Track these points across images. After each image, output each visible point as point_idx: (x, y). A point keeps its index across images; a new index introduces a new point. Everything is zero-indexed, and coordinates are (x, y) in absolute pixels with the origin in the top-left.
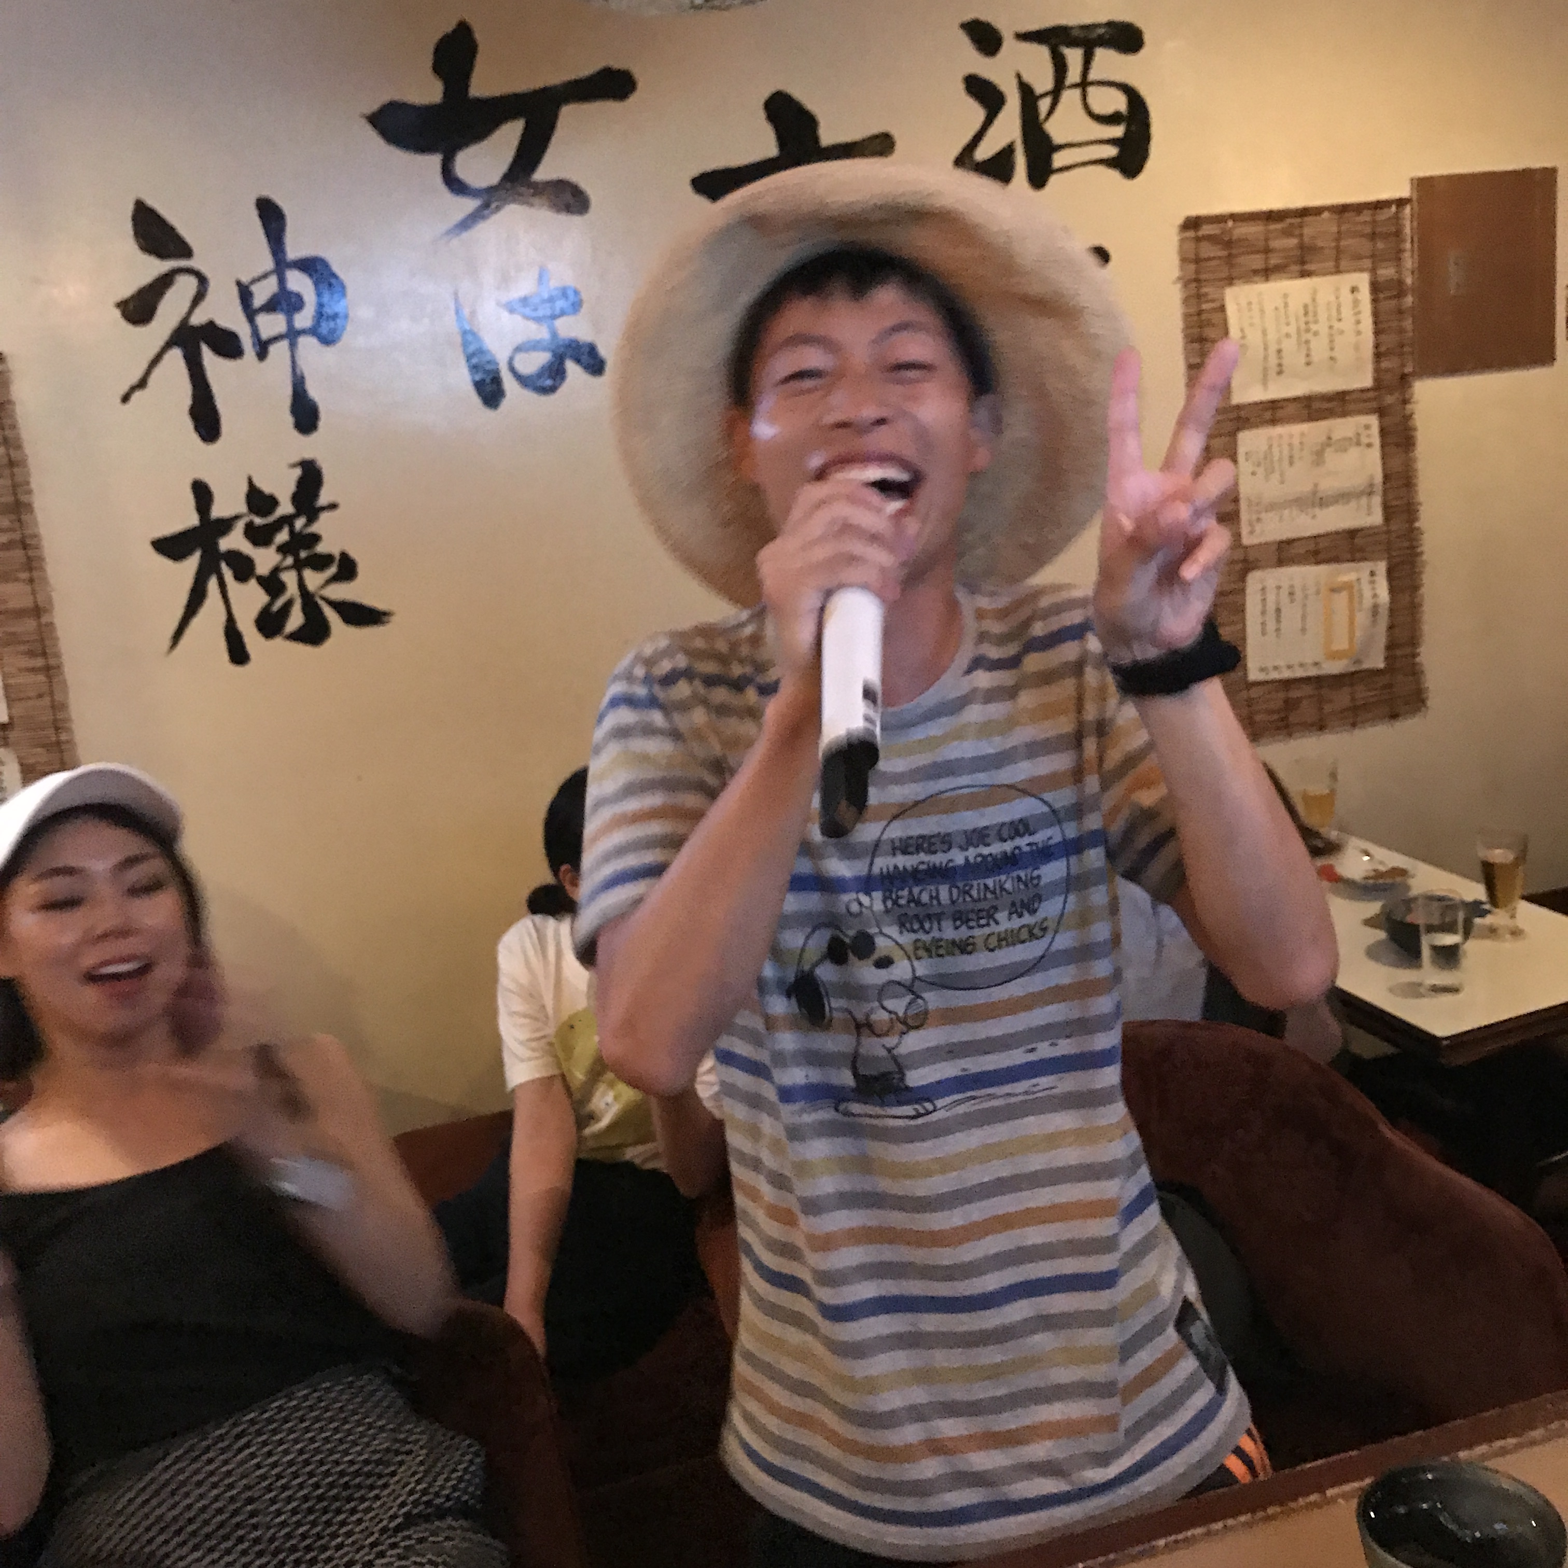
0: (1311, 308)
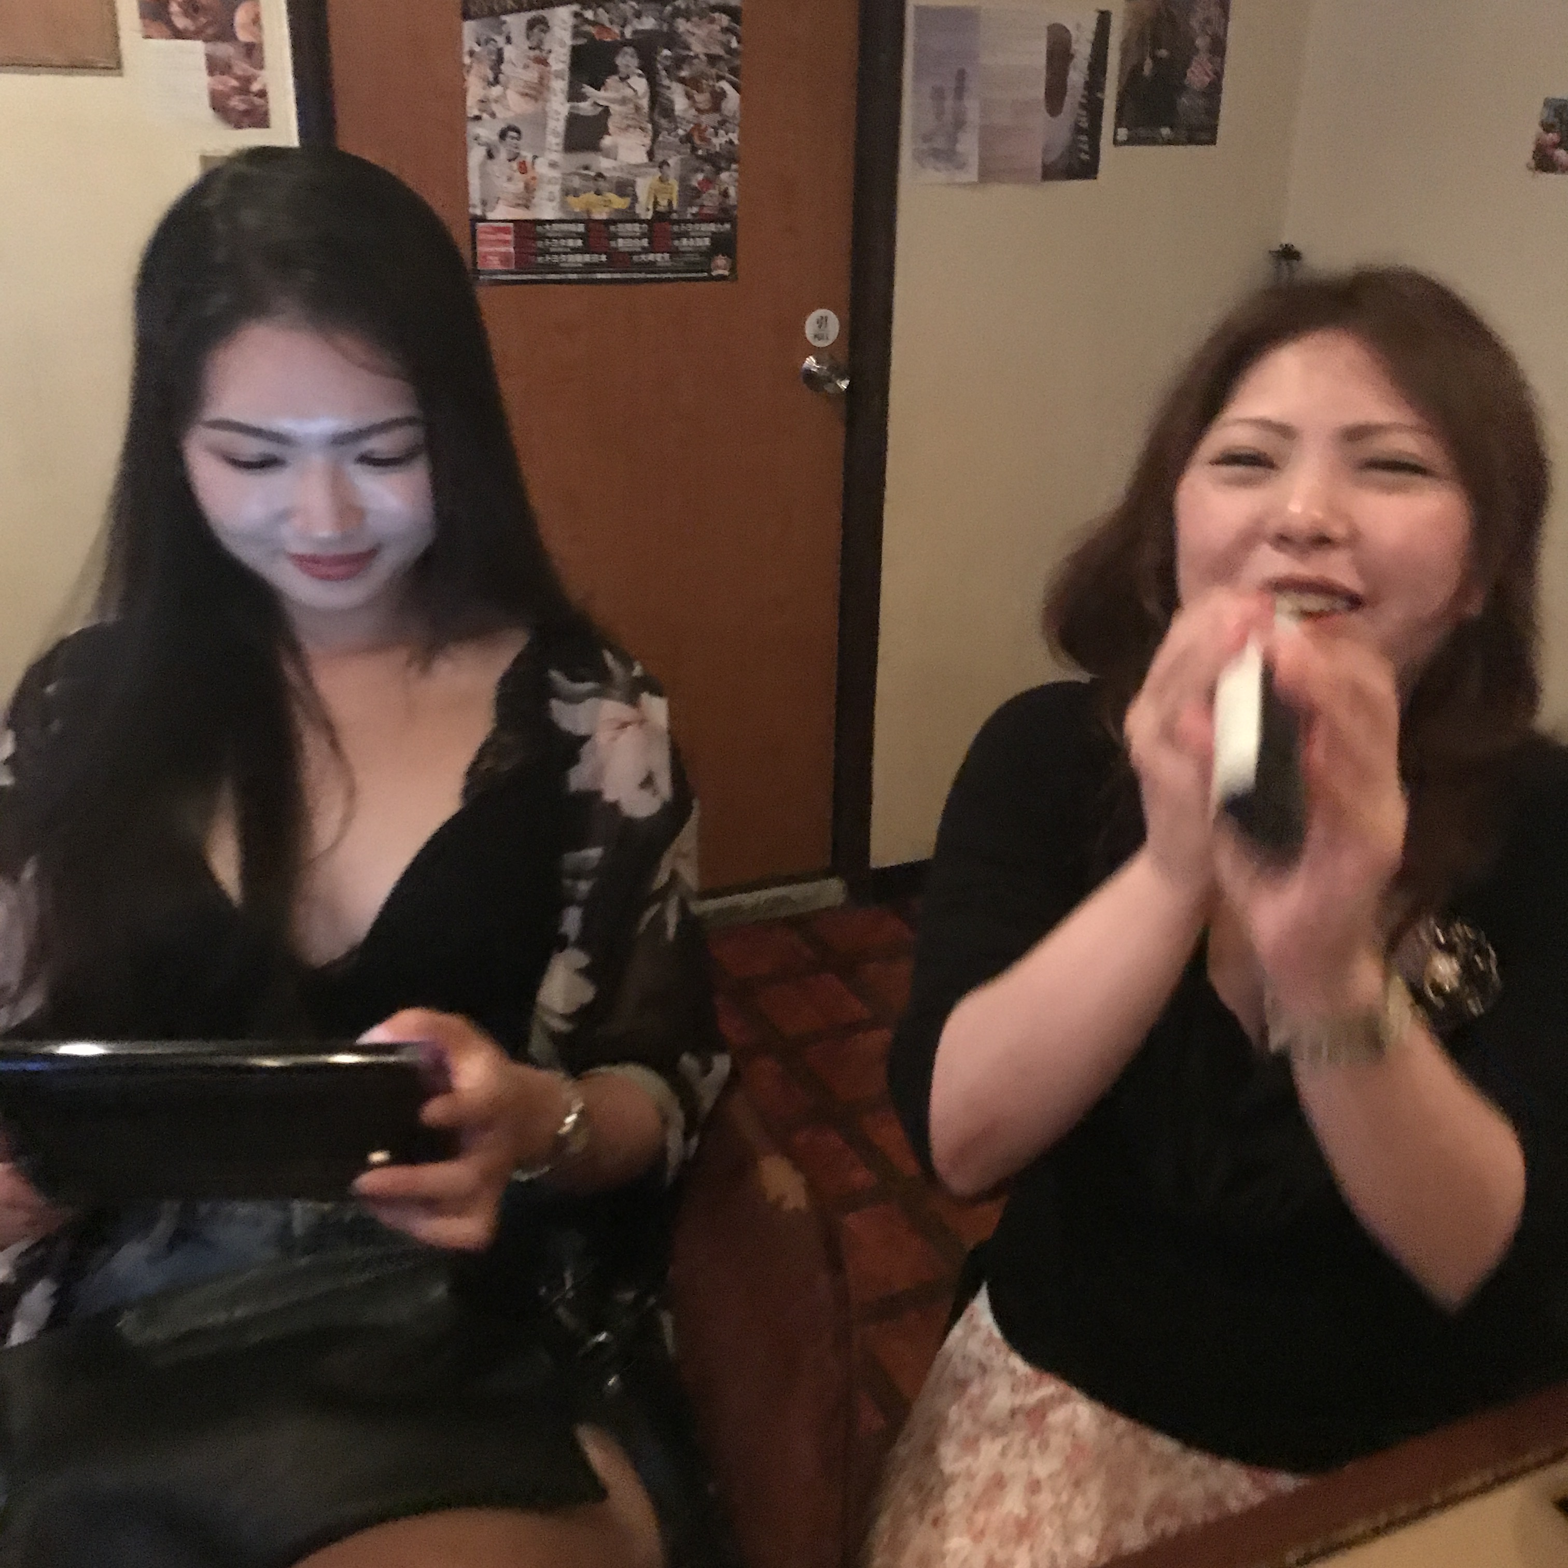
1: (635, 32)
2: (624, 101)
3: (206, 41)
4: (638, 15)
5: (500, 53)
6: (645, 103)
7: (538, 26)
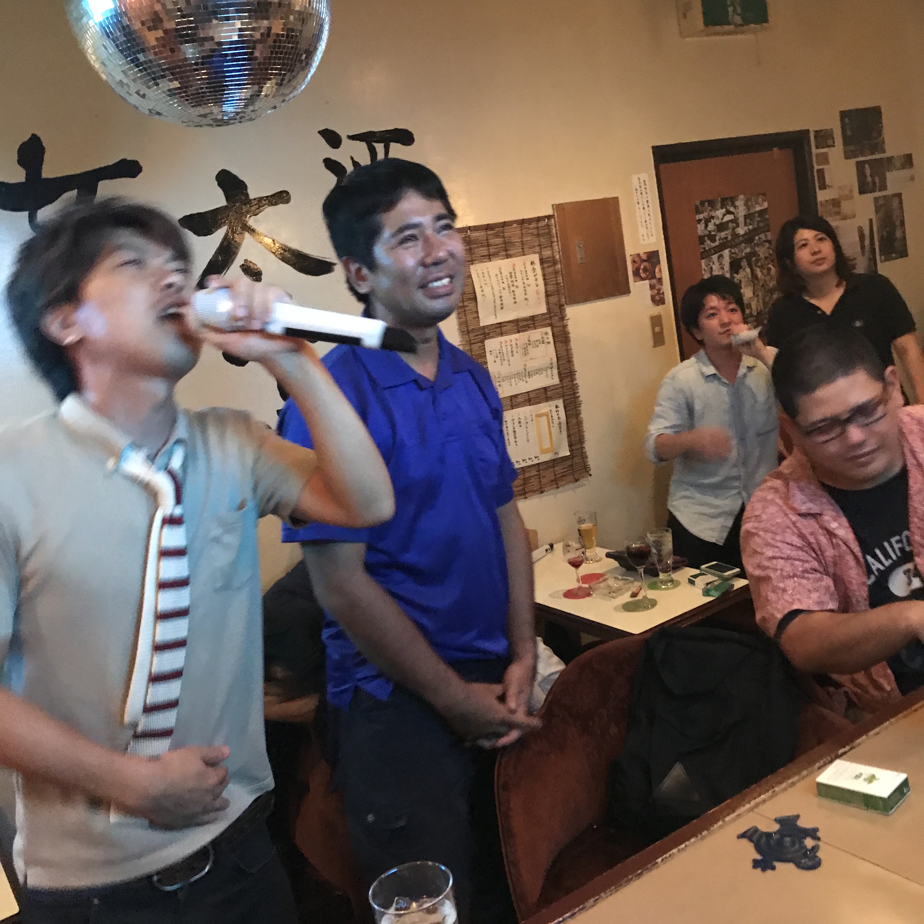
0: (513, 274)
1: (746, 253)
2: (744, 278)
3: (649, 279)
4: (745, 248)
5: (712, 268)
6: (750, 276)
7: (721, 256)
